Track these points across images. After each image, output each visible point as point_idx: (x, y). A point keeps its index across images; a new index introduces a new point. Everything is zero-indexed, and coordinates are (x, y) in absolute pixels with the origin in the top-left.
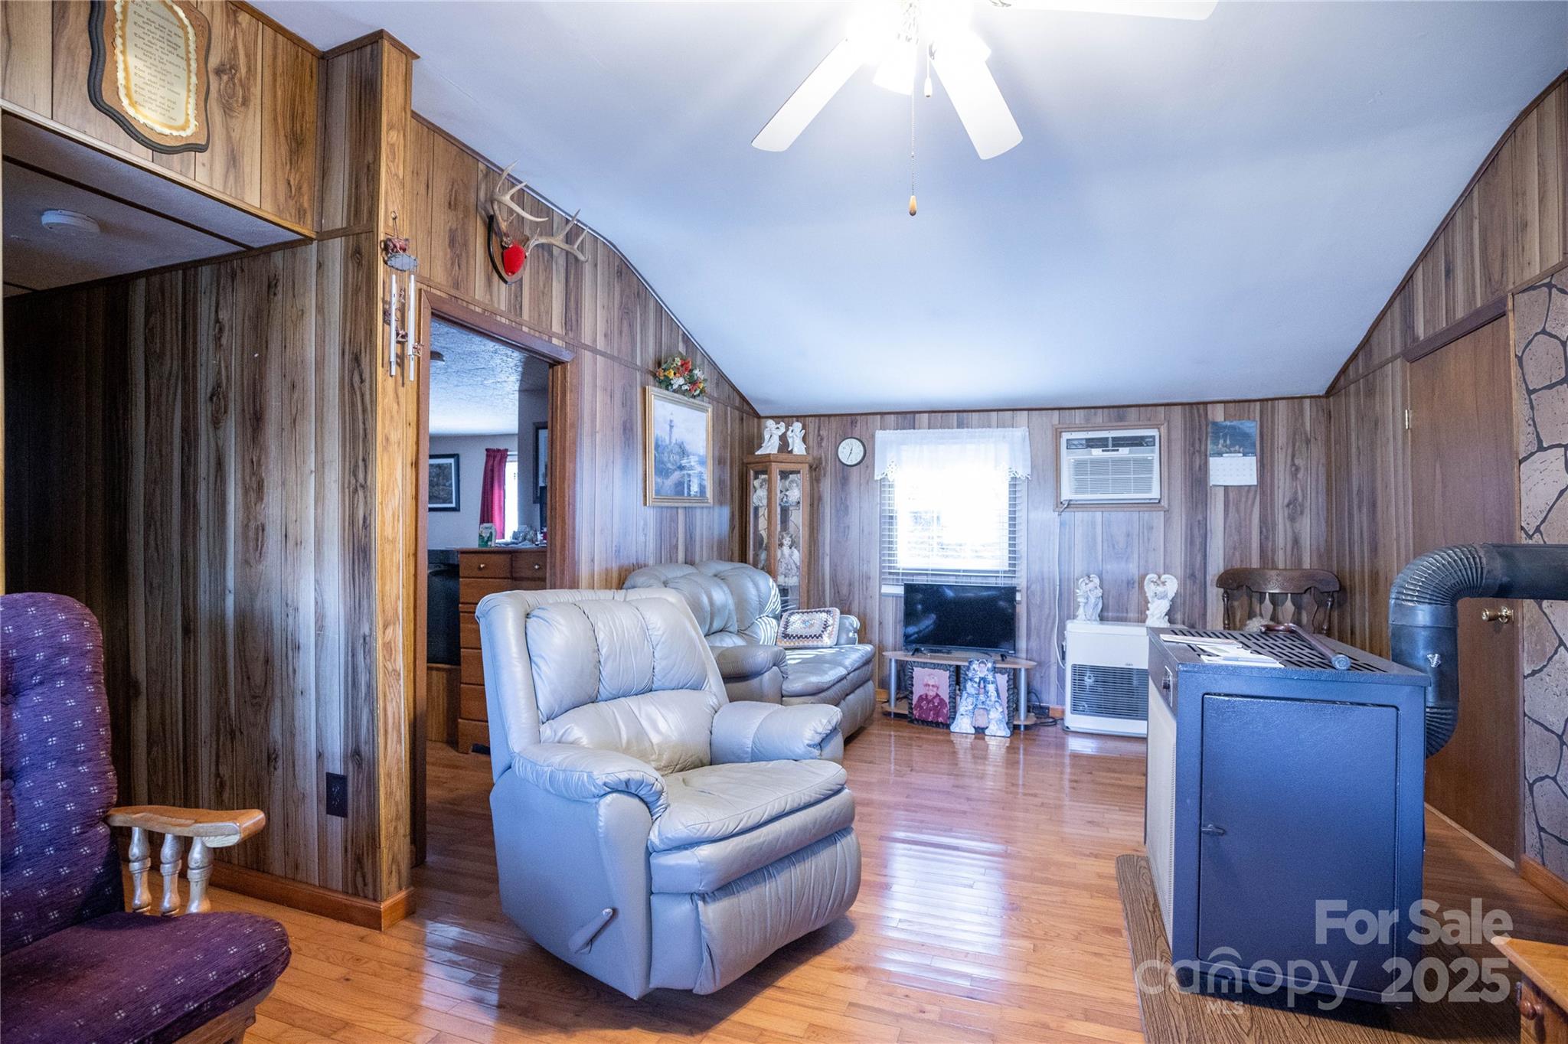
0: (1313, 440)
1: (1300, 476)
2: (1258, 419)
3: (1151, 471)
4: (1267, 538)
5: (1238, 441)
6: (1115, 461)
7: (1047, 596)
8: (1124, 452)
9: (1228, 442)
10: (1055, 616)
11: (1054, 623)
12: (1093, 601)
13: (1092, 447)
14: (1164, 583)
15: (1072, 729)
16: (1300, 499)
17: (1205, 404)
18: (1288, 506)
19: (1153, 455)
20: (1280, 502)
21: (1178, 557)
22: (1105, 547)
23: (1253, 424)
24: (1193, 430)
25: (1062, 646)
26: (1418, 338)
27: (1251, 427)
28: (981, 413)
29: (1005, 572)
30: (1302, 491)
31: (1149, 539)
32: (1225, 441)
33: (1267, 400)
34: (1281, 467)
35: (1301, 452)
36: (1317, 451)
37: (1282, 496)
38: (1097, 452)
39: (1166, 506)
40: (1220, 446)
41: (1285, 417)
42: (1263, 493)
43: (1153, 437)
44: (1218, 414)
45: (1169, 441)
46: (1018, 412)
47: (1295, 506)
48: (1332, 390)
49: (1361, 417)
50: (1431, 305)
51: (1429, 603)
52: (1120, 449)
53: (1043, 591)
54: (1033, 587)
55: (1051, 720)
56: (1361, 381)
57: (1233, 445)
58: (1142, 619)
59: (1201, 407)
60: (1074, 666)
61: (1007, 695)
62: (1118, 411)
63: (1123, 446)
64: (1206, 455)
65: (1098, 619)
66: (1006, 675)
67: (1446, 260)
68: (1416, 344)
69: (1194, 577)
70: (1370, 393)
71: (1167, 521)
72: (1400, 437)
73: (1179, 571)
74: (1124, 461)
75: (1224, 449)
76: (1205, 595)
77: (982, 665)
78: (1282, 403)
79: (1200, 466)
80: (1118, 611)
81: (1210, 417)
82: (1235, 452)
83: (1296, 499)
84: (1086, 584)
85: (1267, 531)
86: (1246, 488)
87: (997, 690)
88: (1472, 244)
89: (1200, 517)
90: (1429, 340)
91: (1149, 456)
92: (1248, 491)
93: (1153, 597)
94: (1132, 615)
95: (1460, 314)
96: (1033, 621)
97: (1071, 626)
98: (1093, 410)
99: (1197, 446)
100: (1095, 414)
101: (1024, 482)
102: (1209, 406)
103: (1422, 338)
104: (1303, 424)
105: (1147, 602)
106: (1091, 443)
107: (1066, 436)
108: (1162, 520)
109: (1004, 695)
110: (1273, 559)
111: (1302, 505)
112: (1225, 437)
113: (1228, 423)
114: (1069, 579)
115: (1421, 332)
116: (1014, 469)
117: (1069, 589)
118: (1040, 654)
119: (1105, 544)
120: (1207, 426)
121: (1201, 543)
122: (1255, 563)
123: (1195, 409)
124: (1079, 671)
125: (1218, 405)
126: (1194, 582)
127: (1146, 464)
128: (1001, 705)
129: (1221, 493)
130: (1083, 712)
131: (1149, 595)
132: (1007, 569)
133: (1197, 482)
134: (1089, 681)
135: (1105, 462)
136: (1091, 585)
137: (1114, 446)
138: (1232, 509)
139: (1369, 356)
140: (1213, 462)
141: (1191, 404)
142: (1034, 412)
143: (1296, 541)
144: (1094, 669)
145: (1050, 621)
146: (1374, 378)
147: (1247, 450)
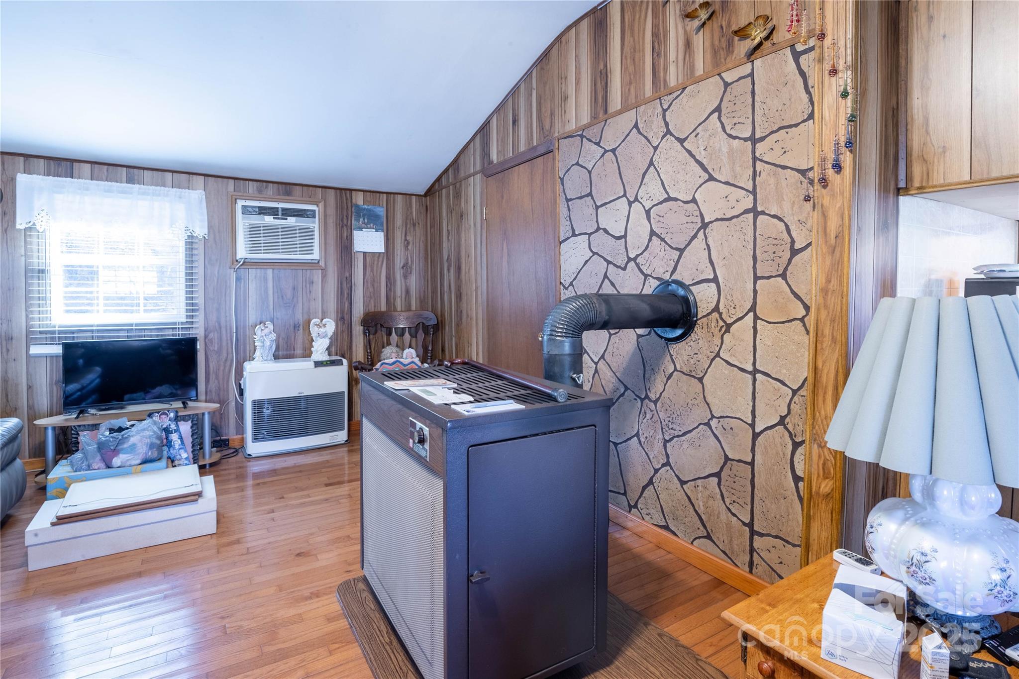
0: (417, 224)
1: (410, 247)
2: (385, 205)
3: (312, 238)
4: (390, 290)
5: (372, 221)
6: (285, 228)
7: (224, 344)
8: (291, 221)
9: (366, 221)
10: (232, 360)
11: (231, 366)
12: (268, 343)
13: (265, 214)
14: (324, 325)
15: (254, 456)
16: (410, 263)
17: (351, 190)
18: (403, 268)
19: (315, 225)
20: (398, 265)
21: (332, 305)
22: (276, 300)
23: (382, 209)
24: (342, 208)
25: (240, 385)
26: (493, 162)
27: (381, 211)
28: (155, 172)
29: (182, 324)
30: (411, 258)
31: (310, 292)
32: (364, 219)
33: (391, 193)
34: (399, 241)
35: (410, 232)
36: (419, 231)
37: (399, 262)
38: (269, 219)
39: (323, 265)
40: (361, 223)
41: (401, 206)
42: (388, 259)
43: (314, 211)
44: (359, 199)
45: (325, 216)
46: (195, 176)
47: (407, 268)
48: (430, 192)
49: (450, 211)
50: (502, 141)
51: (572, 337)
52: (288, 218)
53: (220, 339)
54: (211, 336)
55: (232, 451)
56: (451, 187)
57: (369, 223)
58: (307, 354)
59: (348, 192)
60: (254, 402)
61: (191, 440)
62: (286, 188)
63: (290, 216)
64: (351, 229)
65: (273, 358)
66: (190, 422)
67: (513, 114)
68: (491, 165)
69: (344, 320)
70: (457, 195)
71: (324, 277)
72: (479, 225)
73: (333, 315)
74: (292, 229)
75: (363, 225)
76: (351, 332)
77: (163, 416)
78: (399, 197)
79: (347, 237)
80: (287, 350)
81: (354, 200)
82: (370, 228)
83: (407, 263)
84: (262, 330)
85: (391, 285)
86: (377, 255)
87: (181, 438)
88: (531, 105)
89: (347, 275)
90: (500, 164)
91: (311, 225)
92: (379, 256)
93: (317, 337)
94: (299, 351)
95: (522, 148)
96: (212, 365)
97: (248, 366)
98: (265, 184)
99: (345, 222)
100: (266, 187)
101: (200, 240)
102: (354, 193)
103: (495, 162)
104: (411, 213)
105: (313, 341)
106: (263, 211)
107: (240, 203)
108: (321, 278)
109: (188, 441)
110: (394, 305)
111: (411, 268)
112: (364, 216)
113: (366, 207)
114: (244, 327)
115: (494, 157)
116: (191, 228)
117: (245, 335)
118: (219, 395)
119: (276, 295)
120: (352, 207)
121: (348, 294)
122: (383, 308)
123: (344, 193)
124: (258, 405)
125: (360, 193)
126: (344, 323)
127: (307, 233)
128: (186, 451)
129: (361, 258)
130: (263, 439)
131: (314, 335)
132: (185, 320)
133: (345, 247)
134: (267, 412)
135: (274, 228)
136: (266, 331)
137: (282, 215)
138: (369, 269)
139: (457, 170)
140: (356, 233)
141: (341, 189)
142: (210, 178)
143: (408, 292)
144: (271, 401)
145: (228, 363)
146: (460, 186)
147: (378, 228)
